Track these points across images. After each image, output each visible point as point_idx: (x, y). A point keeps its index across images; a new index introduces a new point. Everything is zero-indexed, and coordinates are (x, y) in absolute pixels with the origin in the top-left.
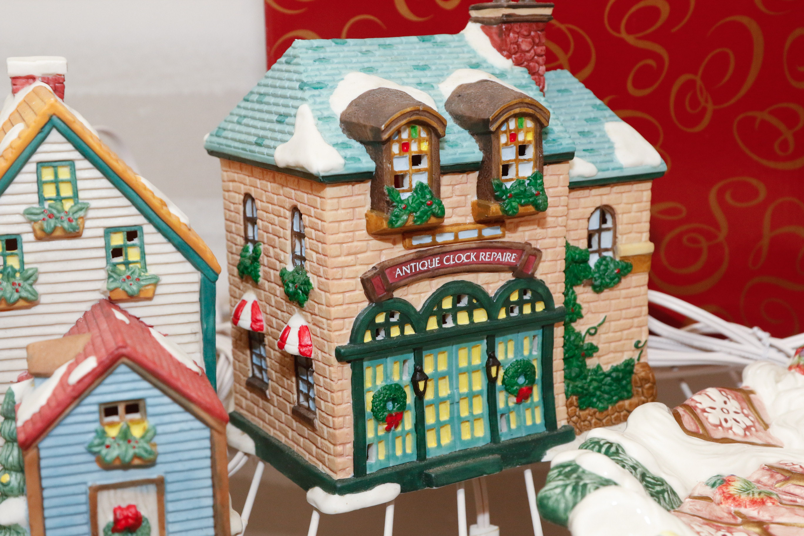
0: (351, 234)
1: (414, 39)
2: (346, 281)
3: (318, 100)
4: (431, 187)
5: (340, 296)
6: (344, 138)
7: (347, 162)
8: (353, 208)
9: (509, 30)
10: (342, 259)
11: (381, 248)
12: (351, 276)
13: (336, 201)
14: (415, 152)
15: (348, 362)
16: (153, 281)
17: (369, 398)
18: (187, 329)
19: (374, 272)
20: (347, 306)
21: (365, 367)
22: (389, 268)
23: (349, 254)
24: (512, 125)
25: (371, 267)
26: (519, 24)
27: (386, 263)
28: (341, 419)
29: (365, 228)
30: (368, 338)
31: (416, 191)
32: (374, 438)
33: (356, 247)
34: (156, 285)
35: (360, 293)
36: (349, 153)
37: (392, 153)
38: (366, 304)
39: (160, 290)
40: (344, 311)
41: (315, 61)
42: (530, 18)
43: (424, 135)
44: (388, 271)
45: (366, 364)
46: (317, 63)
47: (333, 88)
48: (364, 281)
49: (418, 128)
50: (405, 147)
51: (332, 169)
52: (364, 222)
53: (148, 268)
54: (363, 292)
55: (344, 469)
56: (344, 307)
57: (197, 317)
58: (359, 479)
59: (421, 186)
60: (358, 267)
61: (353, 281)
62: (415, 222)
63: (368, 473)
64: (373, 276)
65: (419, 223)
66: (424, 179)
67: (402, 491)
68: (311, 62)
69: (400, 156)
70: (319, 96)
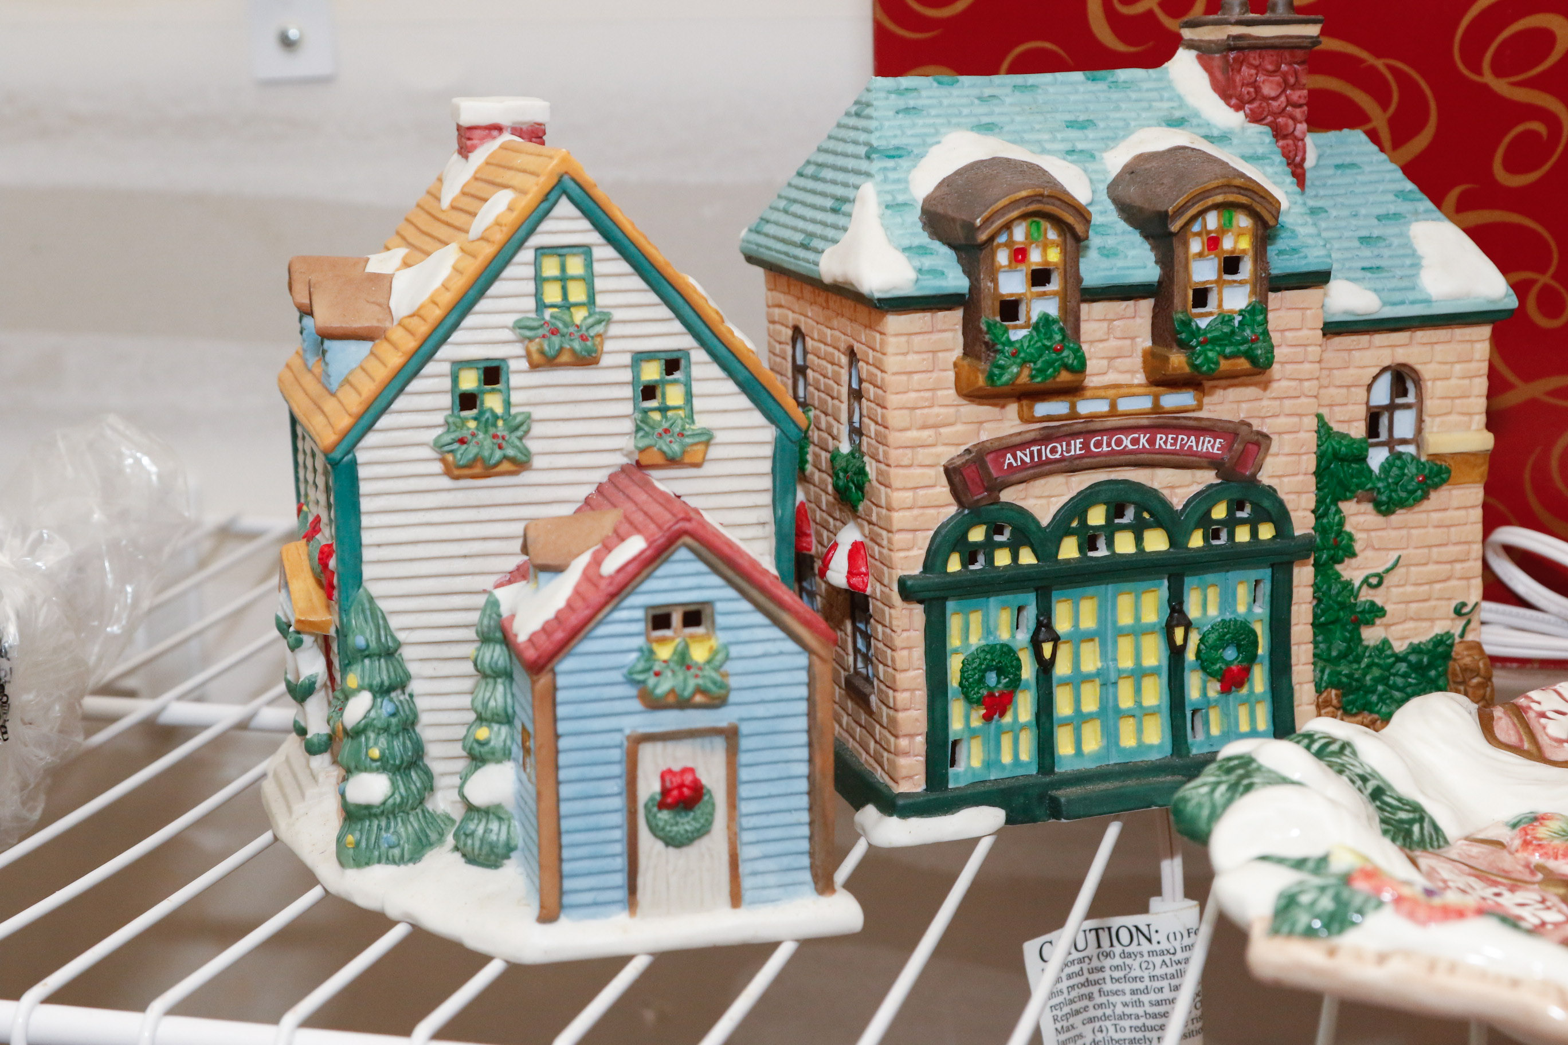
0: (928, 394)
1: (1077, 76)
2: (919, 471)
3: (892, 176)
4: (1065, 322)
5: (909, 494)
6: (924, 238)
7: (920, 276)
8: (934, 352)
9: (1240, 62)
10: (913, 434)
11: (980, 420)
12: (928, 463)
13: (903, 339)
14: (1037, 264)
15: (920, 602)
17: (955, 665)
19: (967, 457)
20: (921, 511)
21: (948, 612)
22: (991, 452)
23: (924, 427)
24: (1212, 221)
25: (963, 448)
26: (1258, 51)
27: (988, 445)
28: (906, 695)
29: (953, 386)
30: (954, 565)
31: (1036, 327)
32: (963, 731)
33: (938, 415)
35: (943, 491)
36: (927, 262)
37: (997, 264)
38: (953, 509)
40: (916, 518)
41: (897, 113)
42: (1277, 42)
43: (1052, 235)
44: (991, 456)
45: (951, 605)
46: (900, 116)
47: (921, 156)
48: (950, 472)
49: (1045, 224)
50: (1020, 255)
51: (894, 288)
52: (951, 375)
54: (947, 489)
55: (910, 777)
56: (916, 512)
58: (933, 796)
59: (1046, 320)
60: (940, 449)
61: (931, 472)
62: (1032, 377)
63: (951, 786)
64: (964, 464)
65: (1039, 380)
66: (1052, 308)
67: (1009, 821)
68: (891, 113)
69: (1011, 268)
70: (895, 169)
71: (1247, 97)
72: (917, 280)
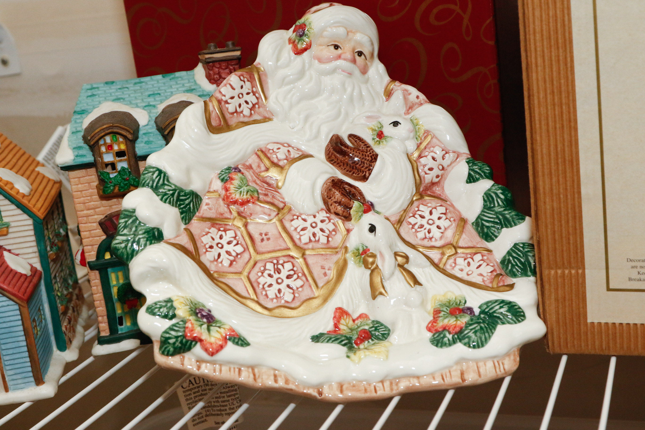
0: (89, 198)
1: (159, 77)
2: (90, 224)
3: (78, 121)
4: (131, 169)
5: (88, 233)
6: (81, 143)
7: (76, 158)
8: (89, 183)
9: (214, 66)
10: (85, 212)
11: (109, 205)
12: (92, 221)
13: (77, 179)
14: (117, 150)
15: (97, 270)
16: (6, 226)
17: (115, 291)
18: (30, 250)
19: (106, 219)
20: (93, 238)
21: (109, 273)
22: (114, 216)
23: (89, 209)
25: (105, 215)
27: (113, 214)
28: (98, 302)
29: (97, 194)
30: (108, 256)
31: (119, 172)
32: (121, 313)
33: (93, 205)
34: (8, 227)
35: (99, 231)
36: (81, 152)
37: (101, 151)
38: (104, 237)
39: (11, 230)
40: (91, 241)
41: (87, 97)
42: (224, 59)
43: (121, 140)
44: (115, 218)
45: (109, 270)
46: (88, 98)
47: (90, 113)
48: (101, 224)
49: (118, 136)
50: (110, 147)
51: (66, 163)
52: (96, 191)
53: (3, 218)
54: (101, 230)
55: (104, 330)
56: (91, 239)
57: (34, 244)
58: (111, 337)
59: (123, 169)
60: (96, 217)
61: (95, 224)
62: (119, 190)
63: (119, 332)
64: (105, 221)
65: (122, 191)
66: (125, 165)
67: (141, 343)
68: (85, 98)
69: (107, 152)
70: (79, 118)
71: (216, 79)
72: (74, 159)
